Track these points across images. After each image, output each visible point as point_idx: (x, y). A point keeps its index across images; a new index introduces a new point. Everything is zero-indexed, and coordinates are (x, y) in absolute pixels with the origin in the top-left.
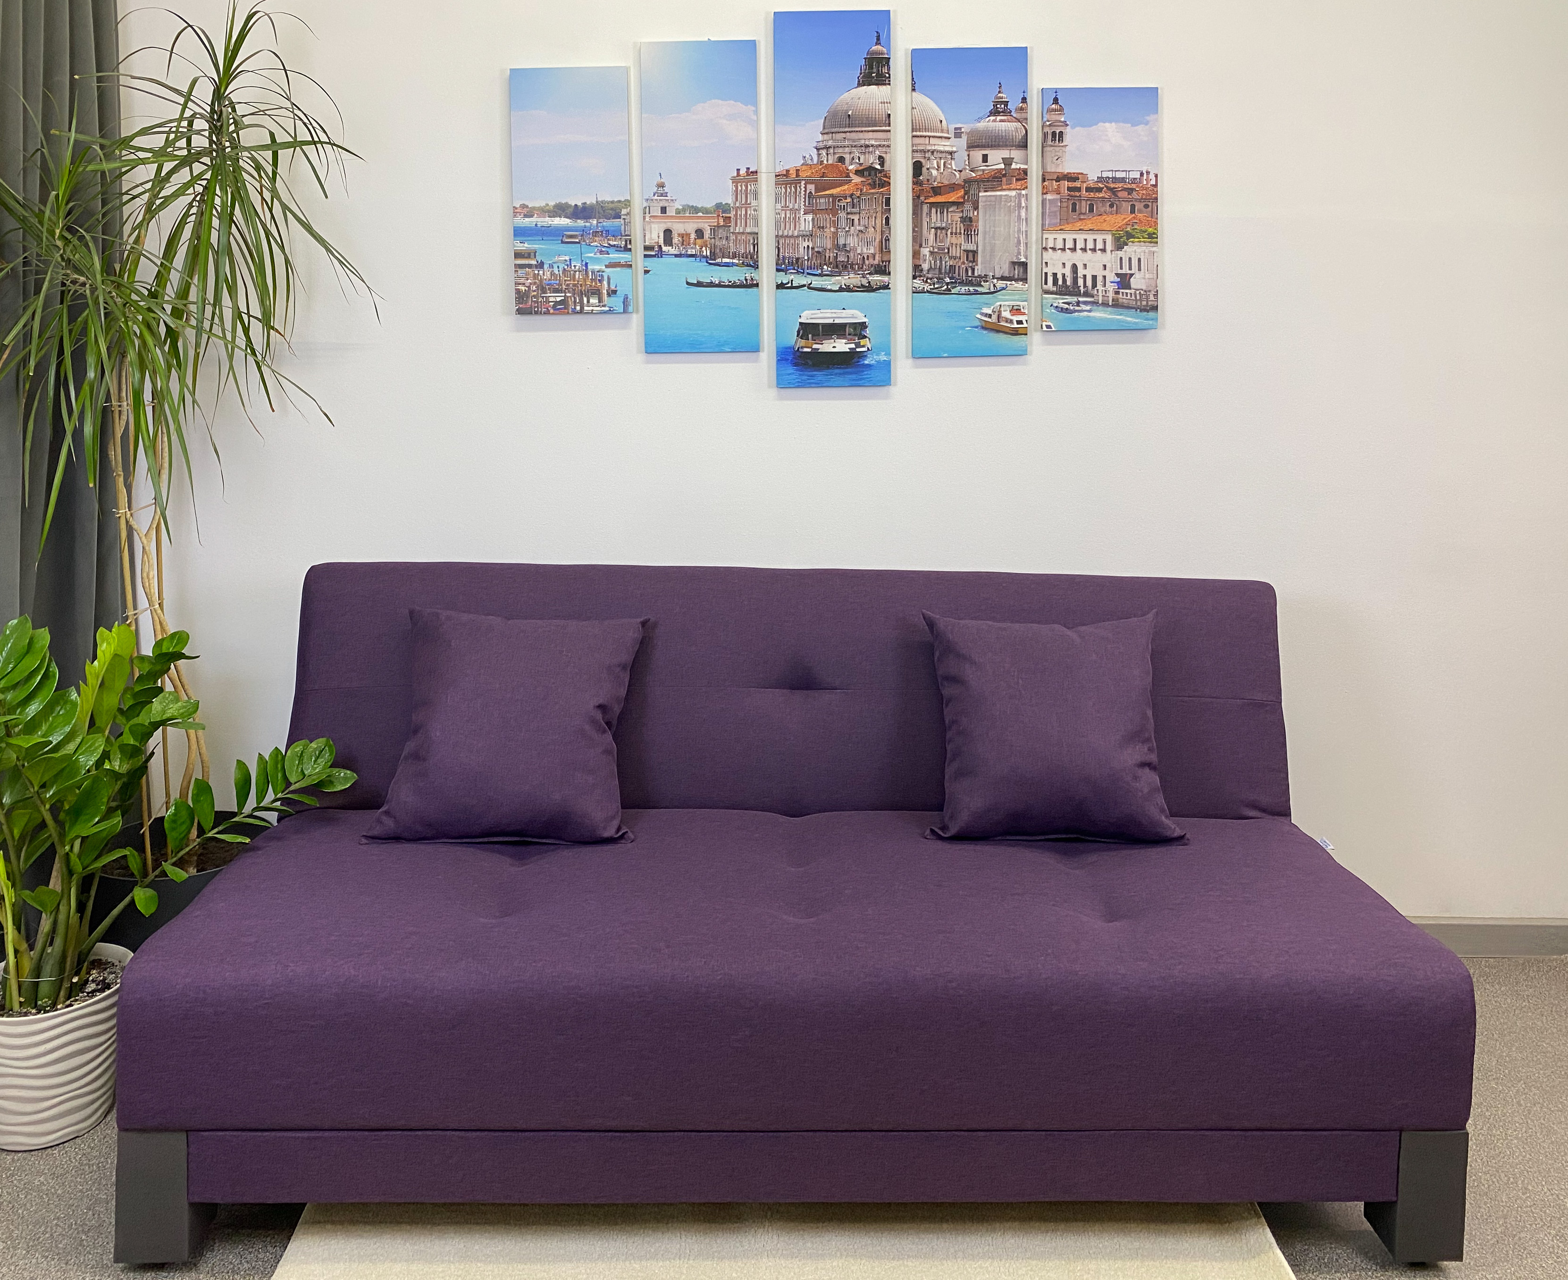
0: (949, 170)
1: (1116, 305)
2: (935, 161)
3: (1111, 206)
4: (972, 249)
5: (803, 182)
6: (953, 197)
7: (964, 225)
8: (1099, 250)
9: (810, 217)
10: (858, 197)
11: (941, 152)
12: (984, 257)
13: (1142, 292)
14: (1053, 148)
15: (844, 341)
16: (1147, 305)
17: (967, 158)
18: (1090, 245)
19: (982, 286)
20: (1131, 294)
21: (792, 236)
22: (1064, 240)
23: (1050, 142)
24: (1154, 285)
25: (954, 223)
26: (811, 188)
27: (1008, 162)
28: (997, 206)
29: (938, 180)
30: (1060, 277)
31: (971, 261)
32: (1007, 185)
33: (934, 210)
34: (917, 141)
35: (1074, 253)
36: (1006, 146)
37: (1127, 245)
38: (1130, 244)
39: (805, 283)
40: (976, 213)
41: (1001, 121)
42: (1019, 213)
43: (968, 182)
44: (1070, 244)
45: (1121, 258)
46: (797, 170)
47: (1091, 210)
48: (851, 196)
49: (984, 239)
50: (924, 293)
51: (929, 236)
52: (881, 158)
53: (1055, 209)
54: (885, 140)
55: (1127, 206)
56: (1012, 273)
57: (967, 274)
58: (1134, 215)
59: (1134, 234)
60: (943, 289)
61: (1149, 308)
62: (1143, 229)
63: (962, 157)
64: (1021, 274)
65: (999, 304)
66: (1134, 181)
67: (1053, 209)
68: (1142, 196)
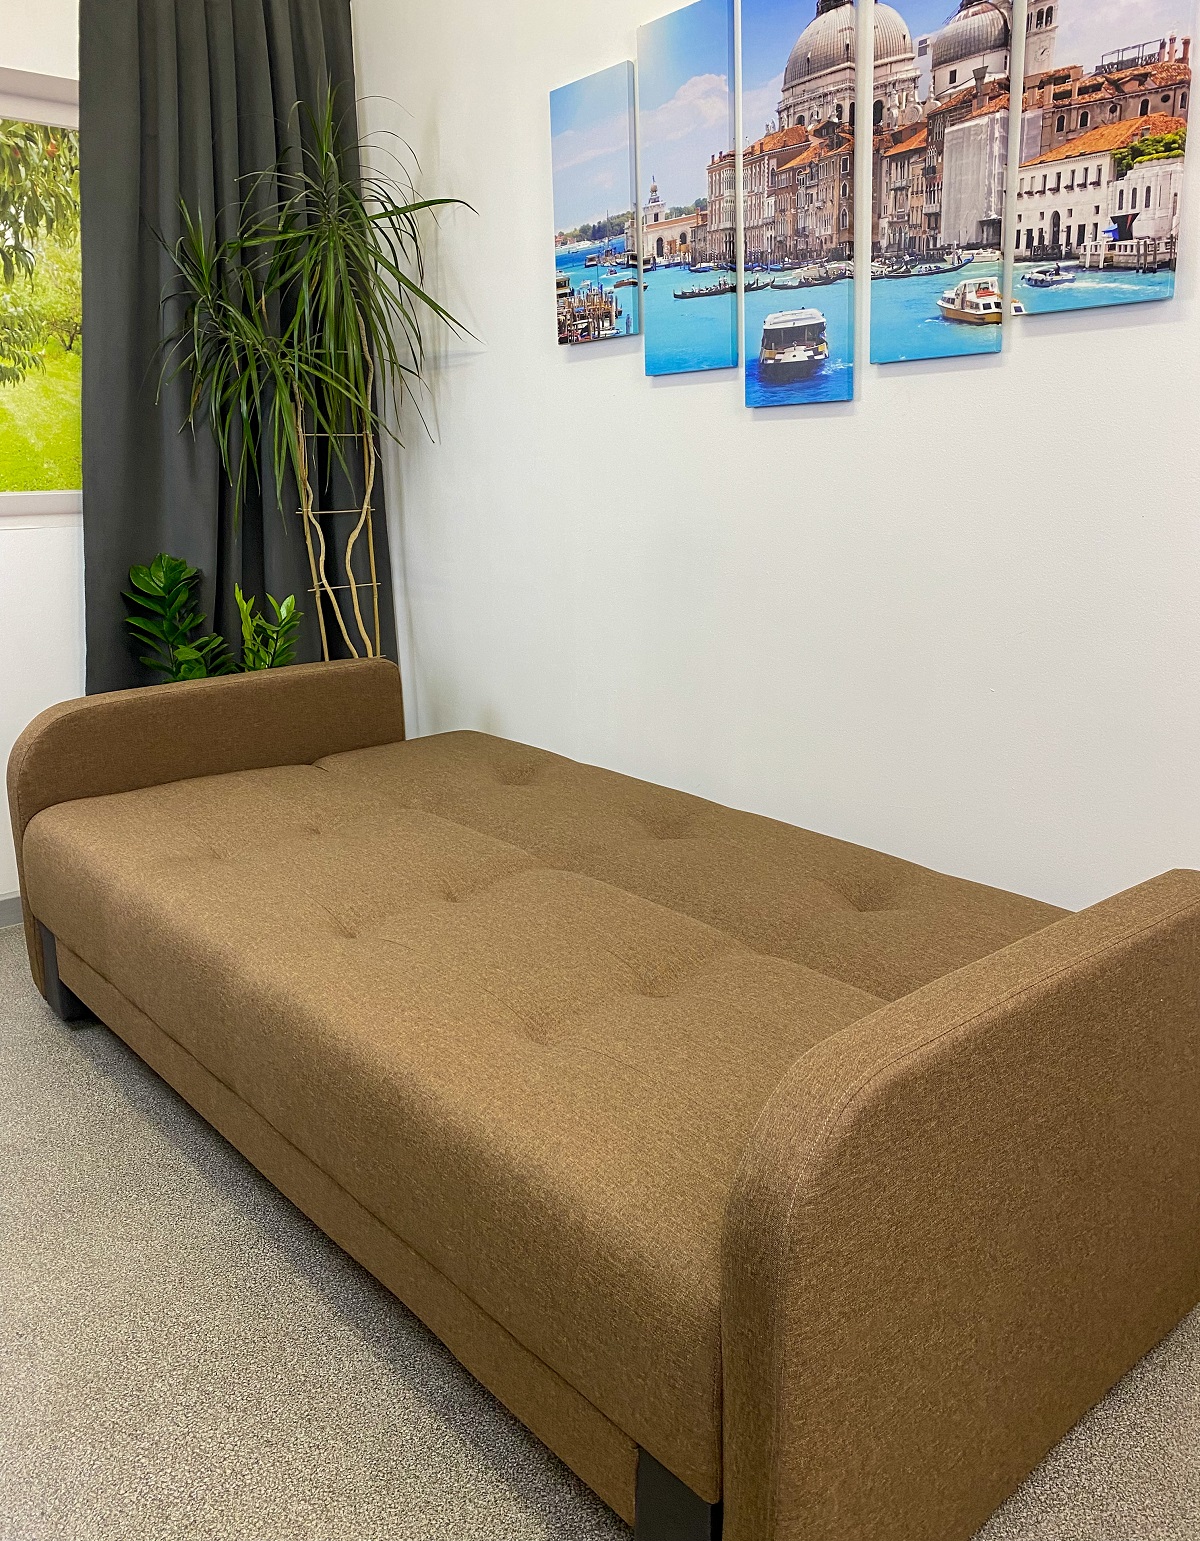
0: (912, 105)
1: (1110, 266)
2: (896, 96)
3: (1113, 111)
4: (934, 211)
5: (767, 158)
6: (914, 143)
7: (926, 179)
8: (1090, 184)
9: (772, 200)
10: (817, 165)
11: (904, 81)
12: (948, 219)
13: (1148, 243)
14: (1036, 37)
15: (803, 348)
16: (1154, 262)
17: (931, 83)
18: (1079, 180)
19: (945, 261)
20: (1132, 246)
21: (757, 227)
22: (1045, 177)
23: (1034, 29)
24: (1166, 228)
25: (916, 178)
26: (774, 162)
27: (979, 75)
28: (965, 144)
29: (899, 123)
30: (1036, 234)
31: (934, 229)
32: (977, 109)
33: (893, 165)
34: (882, 72)
35: (1057, 194)
36: (979, 51)
37: (1131, 169)
38: (1135, 166)
39: (768, 281)
40: (940, 160)
41: (973, 14)
42: (991, 147)
43: (932, 116)
44: (1051, 183)
45: (1121, 192)
46: (762, 144)
47: (1084, 123)
48: (811, 163)
49: (949, 195)
50: (883, 278)
51: (888, 201)
52: (839, 107)
53: (1036, 132)
54: (843, 82)
55: (1135, 105)
56: (980, 237)
57: (928, 246)
58: (1145, 117)
59: (1144, 148)
60: (902, 270)
61: (1169, 265)
62: (1158, 137)
63: (926, 81)
64: (990, 237)
65: (963, 283)
66: (1150, 60)
67: (1034, 132)
68: (1160, 82)
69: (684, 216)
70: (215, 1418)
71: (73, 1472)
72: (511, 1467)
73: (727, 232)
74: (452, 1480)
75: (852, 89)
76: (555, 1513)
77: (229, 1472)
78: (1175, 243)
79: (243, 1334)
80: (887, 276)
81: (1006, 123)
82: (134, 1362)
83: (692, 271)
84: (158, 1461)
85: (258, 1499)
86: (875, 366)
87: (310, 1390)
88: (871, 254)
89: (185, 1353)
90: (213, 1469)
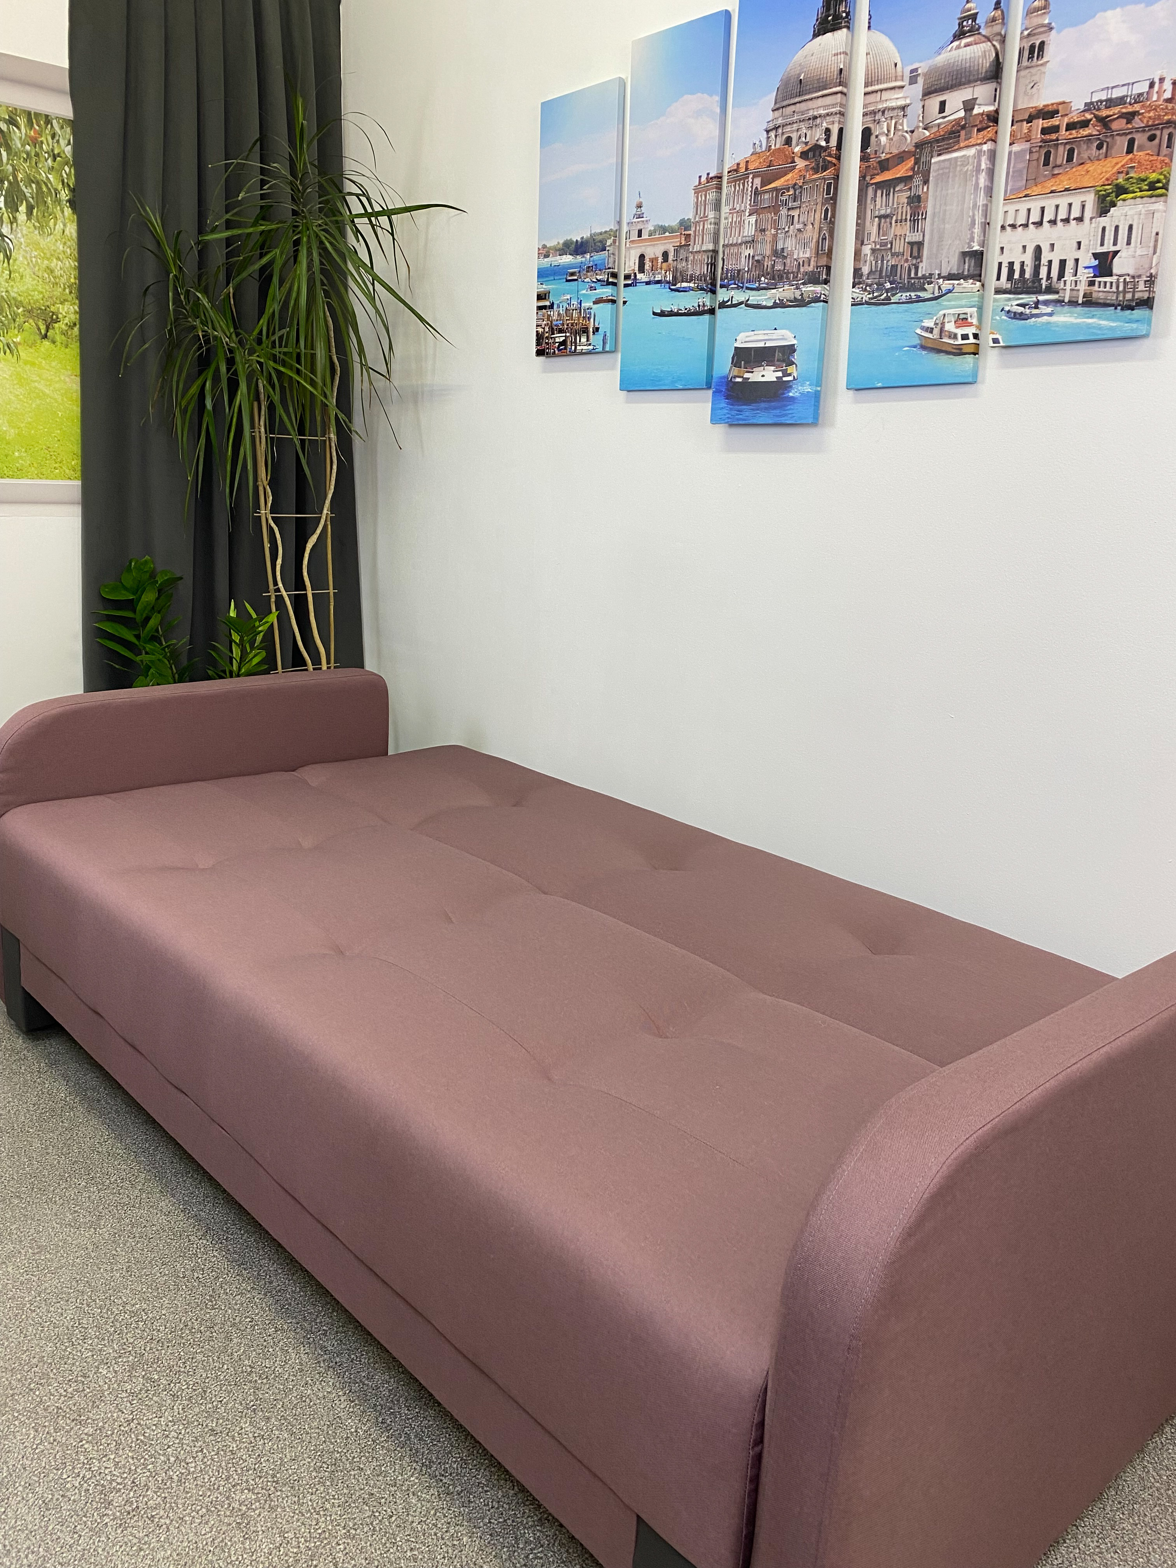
0: (900, 133)
1: (1089, 302)
2: (886, 123)
3: (1099, 147)
4: (917, 240)
5: (751, 176)
6: (901, 171)
7: (911, 208)
8: (1074, 219)
9: (753, 219)
10: (801, 187)
11: (893, 109)
12: (930, 249)
13: (1128, 280)
14: (1028, 71)
15: (773, 368)
16: (1132, 300)
17: (920, 112)
18: (1062, 215)
19: (925, 290)
20: (1111, 283)
21: (736, 245)
22: (1029, 210)
23: (1025, 63)
24: (1147, 266)
25: (901, 206)
26: (758, 181)
27: (969, 106)
28: (951, 174)
29: (887, 150)
30: (1017, 267)
31: (916, 258)
32: (965, 140)
33: (879, 192)
34: (872, 98)
35: (1040, 229)
36: (970, 82)
37: (1114, 206)
38: (1119, 203)
39: (743, 299)
40: (925, 190)
41: (967, 45)
42: (977, 179)
43: (920, 145)
44: (1035, 217)
45: (1104, 229)
46: (747, 162)
47: (1070, 159)
48: (795, 185)
49: (932, 224)
50: (862, 304)
51: (872, 228)
52: (828, 131)
53: (1022, 165)
54: (834, 105)
55: (1122, 143)
56: (962, 268)
57: (909, 274)
58: (1131, 156)
59: (1127, 186)
60: (882, 297)
61: (1147, 303)
62: (1143, 175)
63: (915, 110)
64: (972, 269)
65: (942, 313)
66: (1138, 99)
67: (1020, 166)
68: (1148, 121)
69: (667, 234)
70: (160, 1406)
71: (16, 1455)
72: (455, 1462)
73: (710, 254)
74: (397, 1473)
75: (842, 114)
76: (498, 1508)
77: (172, 1459)
78: (1154, 281)
79: (189, 1323)
80: (867, 303)
81: (993, 156)
82: (79, 1348)
83: (672, 290)
84: (102, 1447)
85: (202, 1487)
86: (851, 392)
87: (256, 1381)
88: (852, 281)
89: (132, 1340)
90: (158, 1456)
